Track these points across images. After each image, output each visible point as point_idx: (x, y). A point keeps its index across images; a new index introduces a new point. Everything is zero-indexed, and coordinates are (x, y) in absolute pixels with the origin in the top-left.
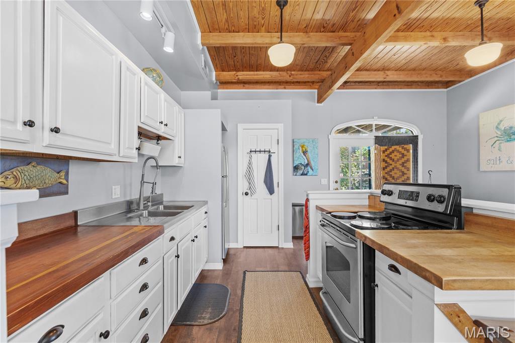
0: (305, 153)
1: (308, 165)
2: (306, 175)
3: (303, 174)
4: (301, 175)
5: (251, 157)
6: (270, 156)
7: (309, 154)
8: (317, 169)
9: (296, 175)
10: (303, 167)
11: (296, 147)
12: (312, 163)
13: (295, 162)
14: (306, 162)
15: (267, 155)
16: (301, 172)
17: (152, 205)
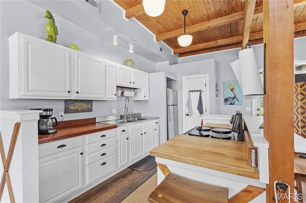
0: (232, 90)
1: (234, 98)
2: (233, 104)
3: (231, 104)
4: (230, 104)
5: (190, 95)
6: (201, 93)
7: (236, 91)
8: (242, 101)
9: (226, 104)
10: (231, 100)
11: (226, 86)
12: (238, 97)
13: (225, 96)
14: (233, 96)
15: (199, 93)
16: (230, 103)
17: (132, 118)
